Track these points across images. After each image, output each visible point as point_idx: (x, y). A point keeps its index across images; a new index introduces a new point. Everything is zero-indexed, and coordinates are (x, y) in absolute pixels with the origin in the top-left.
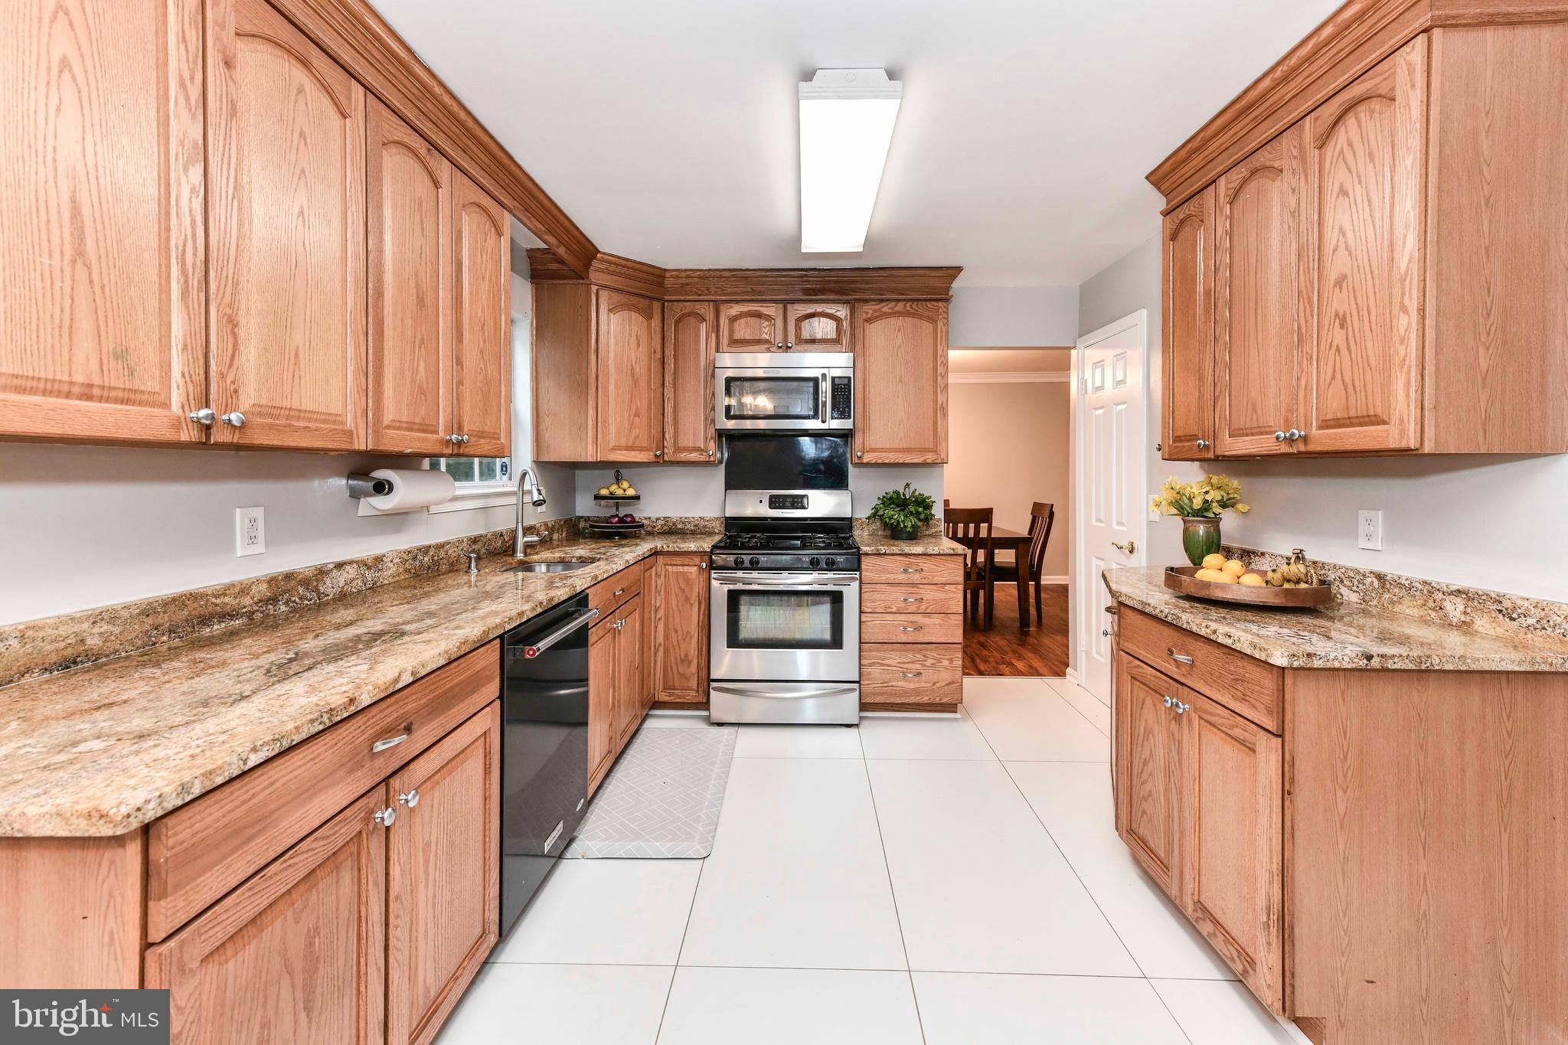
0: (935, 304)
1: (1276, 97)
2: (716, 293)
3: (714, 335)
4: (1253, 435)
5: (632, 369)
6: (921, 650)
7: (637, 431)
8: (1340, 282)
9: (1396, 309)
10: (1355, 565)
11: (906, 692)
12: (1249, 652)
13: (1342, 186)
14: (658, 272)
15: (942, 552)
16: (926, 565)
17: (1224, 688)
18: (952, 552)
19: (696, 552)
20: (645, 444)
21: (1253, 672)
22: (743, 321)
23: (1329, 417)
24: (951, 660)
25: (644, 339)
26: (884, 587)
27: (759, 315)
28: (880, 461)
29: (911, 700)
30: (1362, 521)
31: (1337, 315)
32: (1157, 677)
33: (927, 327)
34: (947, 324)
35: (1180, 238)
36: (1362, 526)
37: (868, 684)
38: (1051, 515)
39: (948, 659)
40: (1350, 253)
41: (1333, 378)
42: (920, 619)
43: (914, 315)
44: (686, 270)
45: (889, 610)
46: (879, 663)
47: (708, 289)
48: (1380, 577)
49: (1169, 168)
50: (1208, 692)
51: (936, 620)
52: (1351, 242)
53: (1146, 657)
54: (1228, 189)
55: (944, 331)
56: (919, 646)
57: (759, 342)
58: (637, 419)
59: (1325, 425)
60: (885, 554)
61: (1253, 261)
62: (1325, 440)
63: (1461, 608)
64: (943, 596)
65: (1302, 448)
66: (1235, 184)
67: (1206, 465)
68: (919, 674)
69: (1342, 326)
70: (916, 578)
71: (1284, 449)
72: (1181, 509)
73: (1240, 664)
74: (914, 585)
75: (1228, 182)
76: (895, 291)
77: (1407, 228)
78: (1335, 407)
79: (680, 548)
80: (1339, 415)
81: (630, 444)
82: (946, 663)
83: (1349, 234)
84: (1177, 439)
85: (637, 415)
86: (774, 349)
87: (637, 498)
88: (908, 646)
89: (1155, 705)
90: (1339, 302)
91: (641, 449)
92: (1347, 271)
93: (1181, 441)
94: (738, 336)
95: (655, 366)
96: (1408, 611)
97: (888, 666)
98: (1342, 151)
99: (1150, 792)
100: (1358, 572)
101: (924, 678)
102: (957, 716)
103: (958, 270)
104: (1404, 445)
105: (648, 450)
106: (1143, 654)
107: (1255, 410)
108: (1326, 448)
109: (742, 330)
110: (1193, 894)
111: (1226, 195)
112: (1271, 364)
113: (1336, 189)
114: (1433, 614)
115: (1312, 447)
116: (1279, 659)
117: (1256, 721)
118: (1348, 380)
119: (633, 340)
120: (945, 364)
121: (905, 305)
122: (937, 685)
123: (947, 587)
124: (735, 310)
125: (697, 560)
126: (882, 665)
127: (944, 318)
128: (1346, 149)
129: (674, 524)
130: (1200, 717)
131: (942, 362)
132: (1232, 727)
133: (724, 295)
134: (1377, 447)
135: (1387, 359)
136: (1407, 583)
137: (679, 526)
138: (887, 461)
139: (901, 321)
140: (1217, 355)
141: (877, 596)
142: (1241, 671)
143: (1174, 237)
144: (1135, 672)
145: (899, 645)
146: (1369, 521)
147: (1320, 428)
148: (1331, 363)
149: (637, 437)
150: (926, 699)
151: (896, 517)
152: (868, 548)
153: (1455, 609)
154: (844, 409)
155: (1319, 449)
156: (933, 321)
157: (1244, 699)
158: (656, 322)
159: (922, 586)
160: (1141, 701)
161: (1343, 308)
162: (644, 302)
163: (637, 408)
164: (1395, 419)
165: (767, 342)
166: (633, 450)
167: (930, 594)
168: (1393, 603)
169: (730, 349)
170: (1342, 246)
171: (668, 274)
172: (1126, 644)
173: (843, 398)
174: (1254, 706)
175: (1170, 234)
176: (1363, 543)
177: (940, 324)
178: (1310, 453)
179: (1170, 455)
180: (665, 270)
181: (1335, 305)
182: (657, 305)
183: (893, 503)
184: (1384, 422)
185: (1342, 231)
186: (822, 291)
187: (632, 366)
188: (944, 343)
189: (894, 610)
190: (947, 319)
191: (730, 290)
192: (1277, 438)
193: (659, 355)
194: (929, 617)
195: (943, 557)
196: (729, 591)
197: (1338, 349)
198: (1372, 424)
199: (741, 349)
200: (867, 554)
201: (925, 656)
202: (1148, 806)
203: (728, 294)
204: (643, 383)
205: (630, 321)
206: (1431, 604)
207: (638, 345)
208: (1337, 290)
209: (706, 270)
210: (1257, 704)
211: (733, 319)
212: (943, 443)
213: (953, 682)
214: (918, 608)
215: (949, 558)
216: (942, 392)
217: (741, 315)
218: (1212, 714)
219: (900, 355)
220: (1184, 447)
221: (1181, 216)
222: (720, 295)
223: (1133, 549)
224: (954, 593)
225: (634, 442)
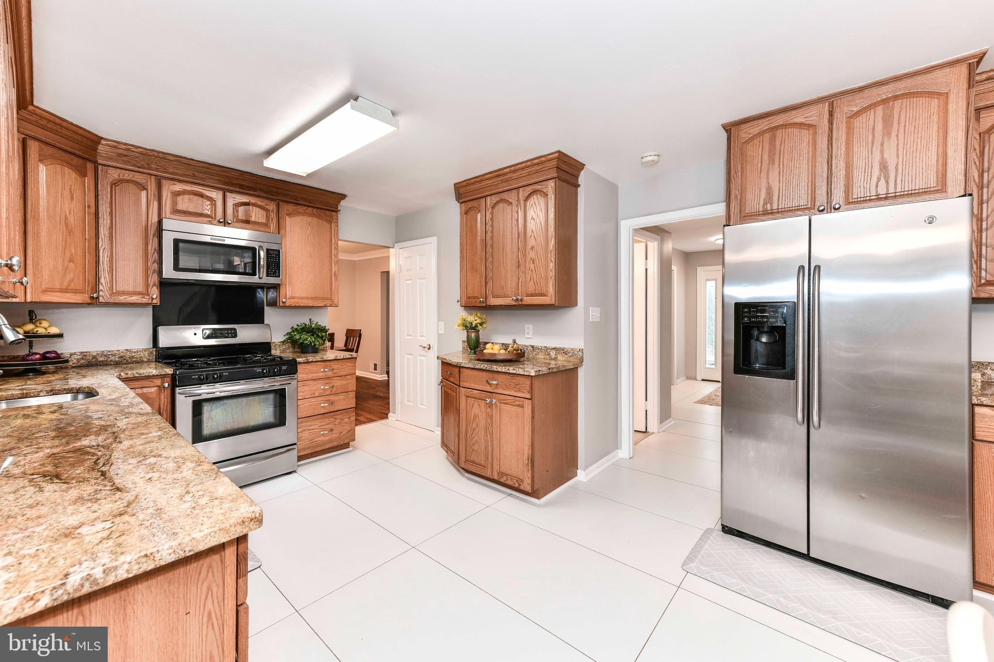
0: (331, 213)
1: (509, 176)
2: (157, 170)
3: (156, 203)
4: (502, 298)
5: (66, 218)
6: (333, 416)
7: (72, 275)
8: (532, 248)
9: (549, 261)
10: (524, 344)
11: (324, 443)
12: (522, 374)
13: (532, 216)
14: (95, 139)
15: (345, 357)
16: (336, 366)
17: (511, 389)
18: (350, 357)
19: (157, 375)
20: (80, 286)
21: (522, 380)
22: (186, 197)
23: (529, 293)
24: (349, 418)
25: (78, 194)
26: (310, 382)
27: (201, 195)
28: (297, 305)
29: (328, 446)
30: (526, 328)
31: (531, 259)
32: (480, 393)
33: (327, 225)
34: (337, 226)
35: (470, 215)
36: (526, 330)
37: (300, 444)
38: (360, 335)
39: (348, 418)
40: (535, 239)
41: (531, 280)
42: (332, 398)
43: (319, 217)
44: (126, 144)
45: (314, 396)
46: (308, 429)
47: (148, 164)
48: (533, 347)
49: (465, 185)
50: (505, 392)
51: (341, 397)
52: (536, 236)
53: (475, 387)
54: (491, 202)
55: (336, 229)
56: (332, 414)
57: (201, 215)
58: (71, 265)
59: (528, 295)
60: (312, 362)
61: (501, 233)
62: (528, 300)
63: (554, 353)
64: (345, 382)
65: (520, 303)
66: (494, 202)
67: (467, 309)
68: (332, 430)
69: (533, 263)
70: (330, 374)
71: (514, 303)
72: (466, 327)
73: (517, 379)
74: (329, 378)
75: (491, 200)
76: (305, 200)
77: (552, 236)
78: (531, 289)
79: (140, 374)
80: (533, 292)
81: (64, 287)
82: (346, 420)
83: (535, 233)
84: (468, 298)
85: (71, 260)
86: (215, 222)
87: (60, 336)
88: (325, 415)
89: (479, 405)
90: (532, 255)
91: (76, 292)
92: (534, 245)
93: (470, 299)
94: (180, 207)
95: (89, 219)
96: (541, 357)
97: (313, 429)
98: (532, 205)
99: (477, 440)
100: (525, 346)
101: (334, 431)
102: (350, 449)
103: (343, 196)
104: (552, 303)
105: (82, 292)
106: (473, 386)
107: (503, 288)
108: (528, 303)
109: (184, 203)
110: (497, 470)
111: (490, 205)
112: (509, 272)
113: (530, 217)
114: (547, 357)
115: (524, 303)
116: (533, 374)
117: (524, 397)
118: (535, 281)
119: (67, 192)
120: (337, 249)
121: (313, 210)
122: (342, 434)
123: (347, 377)
124: (178, 187)
125: (158, 382)
126: (309, 430)
127: (336, 222)
128: (534, 205)
129: (94, 357)
130: (500, 403)
131: (335, 247)
132: (514, 402)
133: (165, 172)
134: (544, 303)
135: (546, 276)
136: (540, 348)
137: (101, 359)
138: (302, 305)
139: (310, 219)
140: (487, 266)
141: (306, 388)
142: (518, 381)
143: (466, 213)
144: (468, 394)
145: (320, 416)
146: (528, 328)
147: (526, 297)
148: (530, 275)
149: (72, 280)
150: (335, 444)
151: (309, 339)
152: (301, 359)
153: (553, 354)
154: (275, 270)
155: (526, 303)
156: (330, 222)
157: (519, 390)
158: (89, 181)
159: (333, 378)
160: (472, 405)
161: (533, 257)
162: (76, 161)
163: (72, 255)
164: (549, 295)
165: (207, 216)
166: (68, 292)
167: (338, 383)
168: (536, 355)
169: (172, 216)
170: (533, 236)
171: (103, 142)
172: (464, 384)
173: (275, 263)
174: (523, 392)
175: (465, 212)
176: (526, 336)
177: (333, 225)
178: (523, 305)
179: (465, 304)
180: (102, 138)
181: (531, 255)
182: (90, 166)
183: (305, 331)
184: (545, 296)
185: (532, 231)
186: (255, 189)
187: (66, 216)
188: (336, 237)
189: (317, 394)
190: (337, 223)
191: (171, 170)
192: (513, 299)
193: (93, 210)
194: (338, 396)
195: (346, 360)
196: (194, 402)
197: (532, 270)
198: (542, 296)
199: (181, 218)
200: (300, 363)
201: (335, 419)
202: (476, 447)
203: (170, 173)
204: (77, 233)
205: (63, 176)
206: (547, 353)
207: (72, 198)
208: (531, 250)
209: (149, 150)
210: (524, 391)
211: (176, 194)
212: (336, 295)
213: (351, 430)
214: (331, 391)
215: (348, 361)
216: (335, 265)
217: (184, 192)
218: (506, 400)
219: (310, 240)
220: (472, 301)
221: (470, 206)
222: (160, 172)
223: (430, 347)
224: (352, 379)
225: (69, 285)
